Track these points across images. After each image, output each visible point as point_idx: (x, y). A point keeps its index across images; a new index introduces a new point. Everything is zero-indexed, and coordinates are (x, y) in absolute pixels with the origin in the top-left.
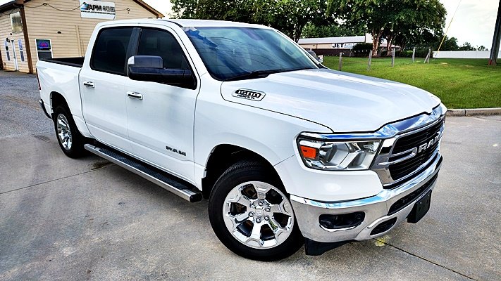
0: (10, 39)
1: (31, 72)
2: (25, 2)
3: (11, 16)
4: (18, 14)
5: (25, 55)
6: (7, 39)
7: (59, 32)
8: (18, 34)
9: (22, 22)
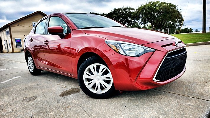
0: (6, 40)
1: (13, 52)
2: (11, 25)
3: (6, 31)
4: (8, 30)
5: (11, 45)
6: (5, 40)
7: (24, 36)
8: (9, 38)
9: (10, 33)
